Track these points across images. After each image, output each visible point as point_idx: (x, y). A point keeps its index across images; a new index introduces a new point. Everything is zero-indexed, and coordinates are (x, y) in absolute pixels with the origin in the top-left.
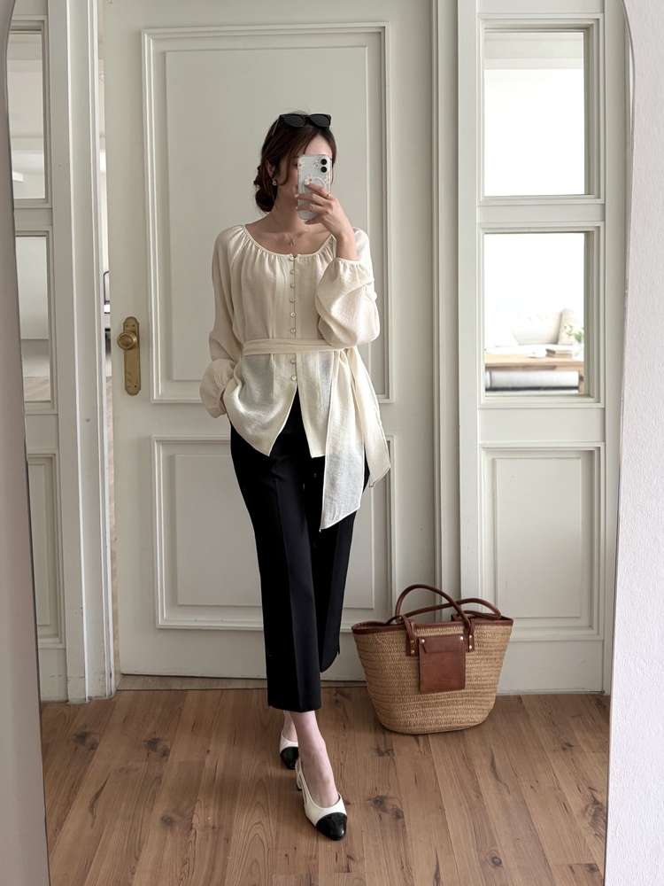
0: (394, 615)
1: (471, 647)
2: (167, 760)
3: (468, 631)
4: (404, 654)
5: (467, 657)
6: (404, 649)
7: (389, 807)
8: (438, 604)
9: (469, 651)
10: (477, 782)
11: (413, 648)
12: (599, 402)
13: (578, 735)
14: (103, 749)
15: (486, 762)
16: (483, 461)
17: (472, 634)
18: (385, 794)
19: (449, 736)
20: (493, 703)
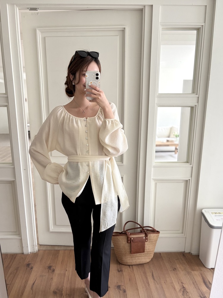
0: (123, 231)
1: (147, 240)
2: (54, 273)
3: (146, 235)
4: (126, 242)
5: (146, 243)
6: (126, 241)
7: (122, 289)
8: (136, 227)
9: (146, 241)
10: (148, 281)
11: (129, 241)
12: (191, 164)
13: (178, 266)
14: (35, 269)
15: (150, 274)
16: (153, 184)
17: (147, 237)
18: (120, 284)
19: (139, 266)
20: (153, 256)
